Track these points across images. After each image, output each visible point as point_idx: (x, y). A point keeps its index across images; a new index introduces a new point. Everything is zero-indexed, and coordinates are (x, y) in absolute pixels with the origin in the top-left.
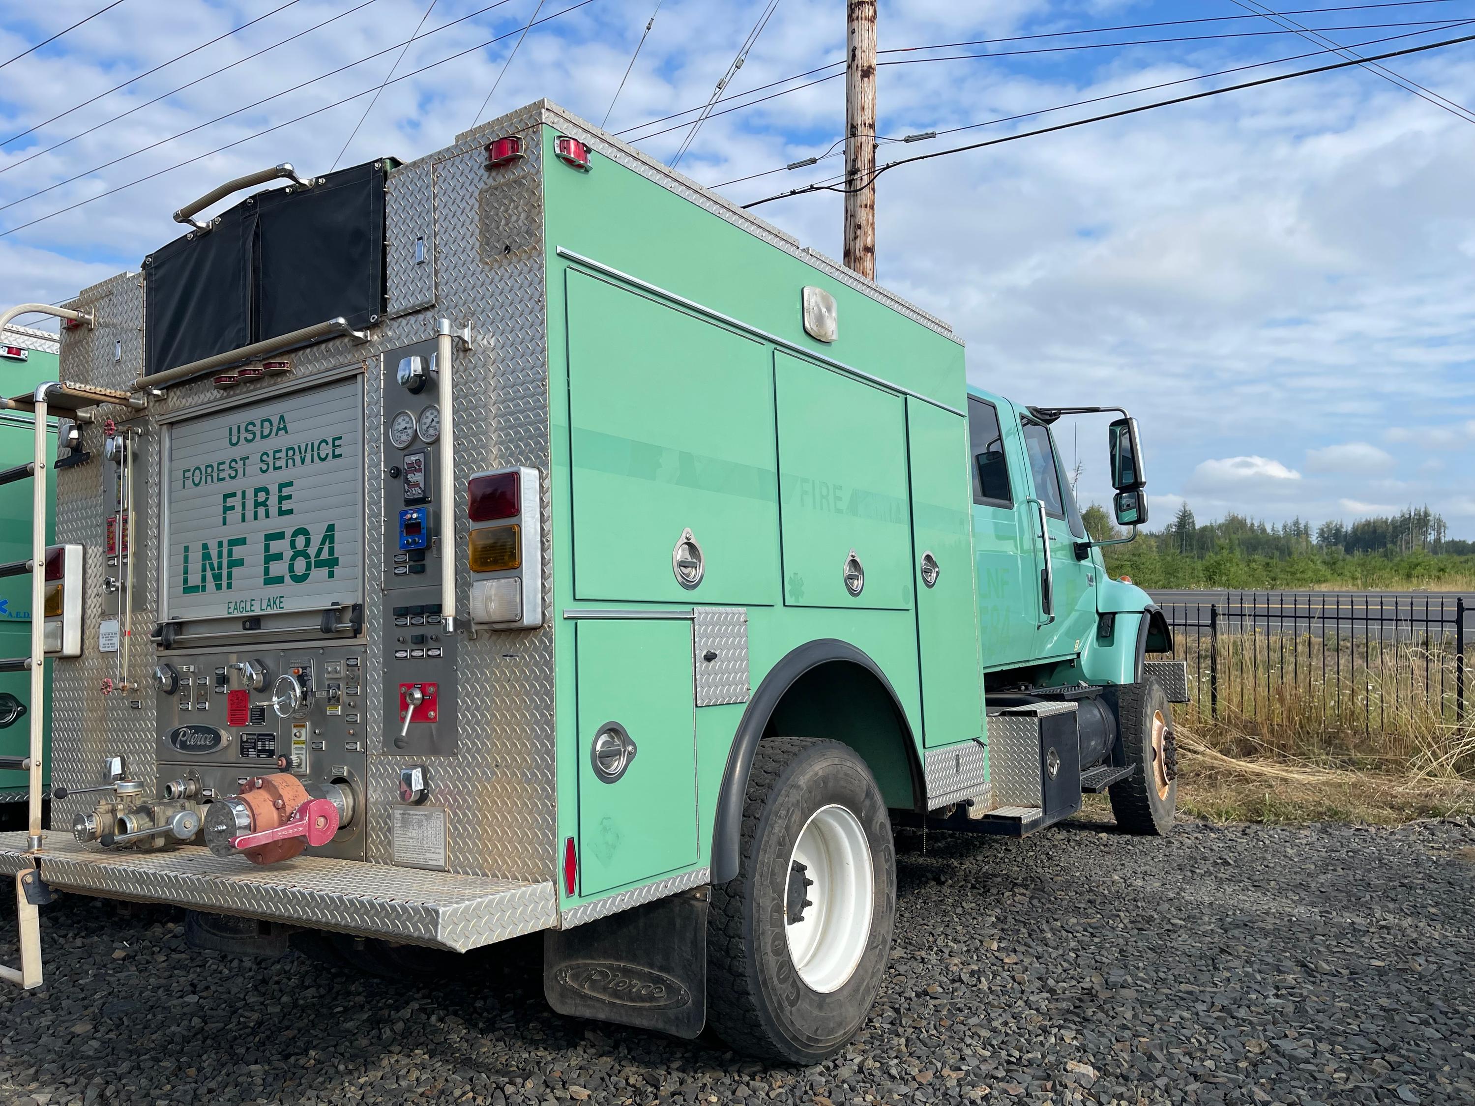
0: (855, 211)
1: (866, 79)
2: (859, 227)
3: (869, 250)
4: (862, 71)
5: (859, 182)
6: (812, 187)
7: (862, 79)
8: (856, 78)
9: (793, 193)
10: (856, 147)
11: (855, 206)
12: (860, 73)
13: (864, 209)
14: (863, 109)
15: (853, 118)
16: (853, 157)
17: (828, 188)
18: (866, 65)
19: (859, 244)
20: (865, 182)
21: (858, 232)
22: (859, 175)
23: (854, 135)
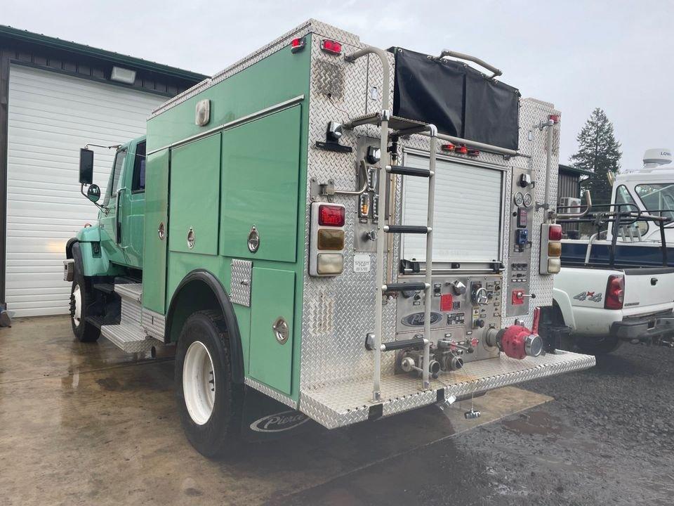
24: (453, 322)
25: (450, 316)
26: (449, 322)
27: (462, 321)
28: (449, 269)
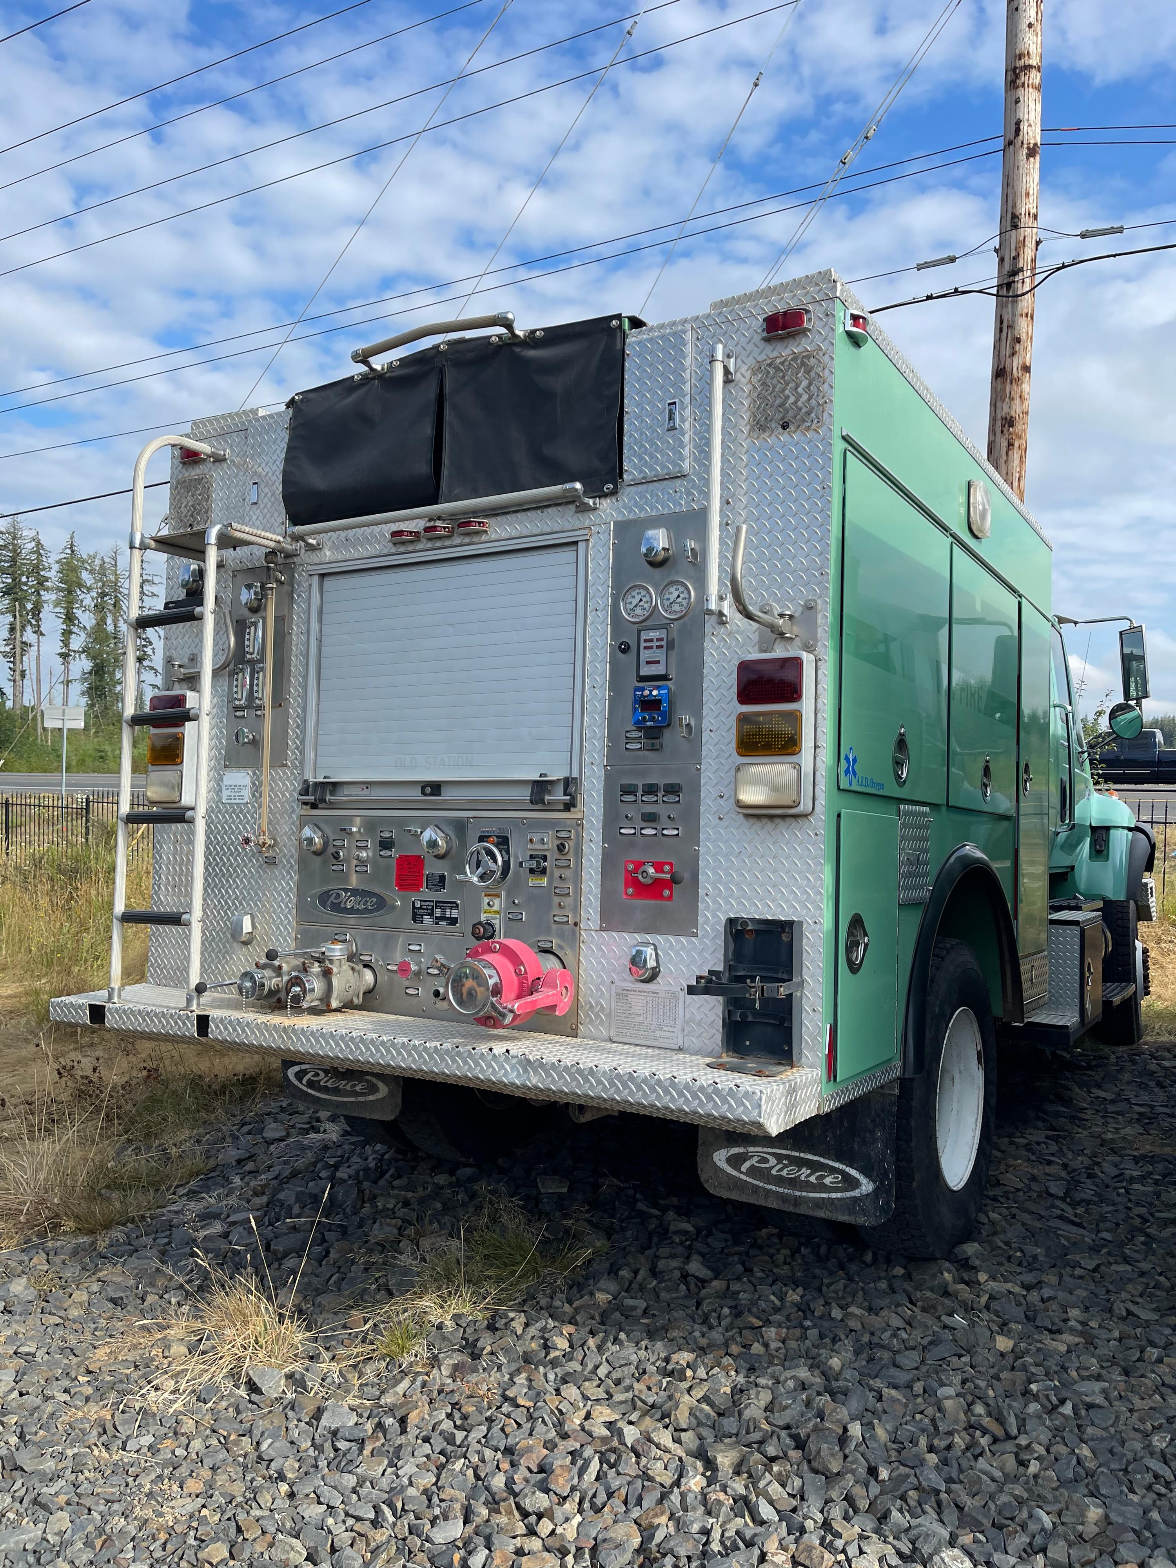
0: (1013, 321)
1: (1032, 159)
2: (1018, 340)
3: (1027, 369)
4: (1028, 148)
5: (1020, 285)
6: (956, 290)
7: (1028, 159)
8: (1021, 157)
9: (929, 298)
10: (1017, 242)
11: (1014, 315)
12: (1025, 151)
13: (1024, 318)
14: (1028, 194)
15: (1014, 206)
16: (1013, 254)
17: (980, 291)
18: (1032, 141)
19: (1017, 362)
20: (1027, 288)
21: (1017, 347)
22: (1021, 277)
23: (1015, 227)
24: (427, 919)
25: (418, 904)
26: (416, 917)
27: (453, 921)
28: (415, 793)
